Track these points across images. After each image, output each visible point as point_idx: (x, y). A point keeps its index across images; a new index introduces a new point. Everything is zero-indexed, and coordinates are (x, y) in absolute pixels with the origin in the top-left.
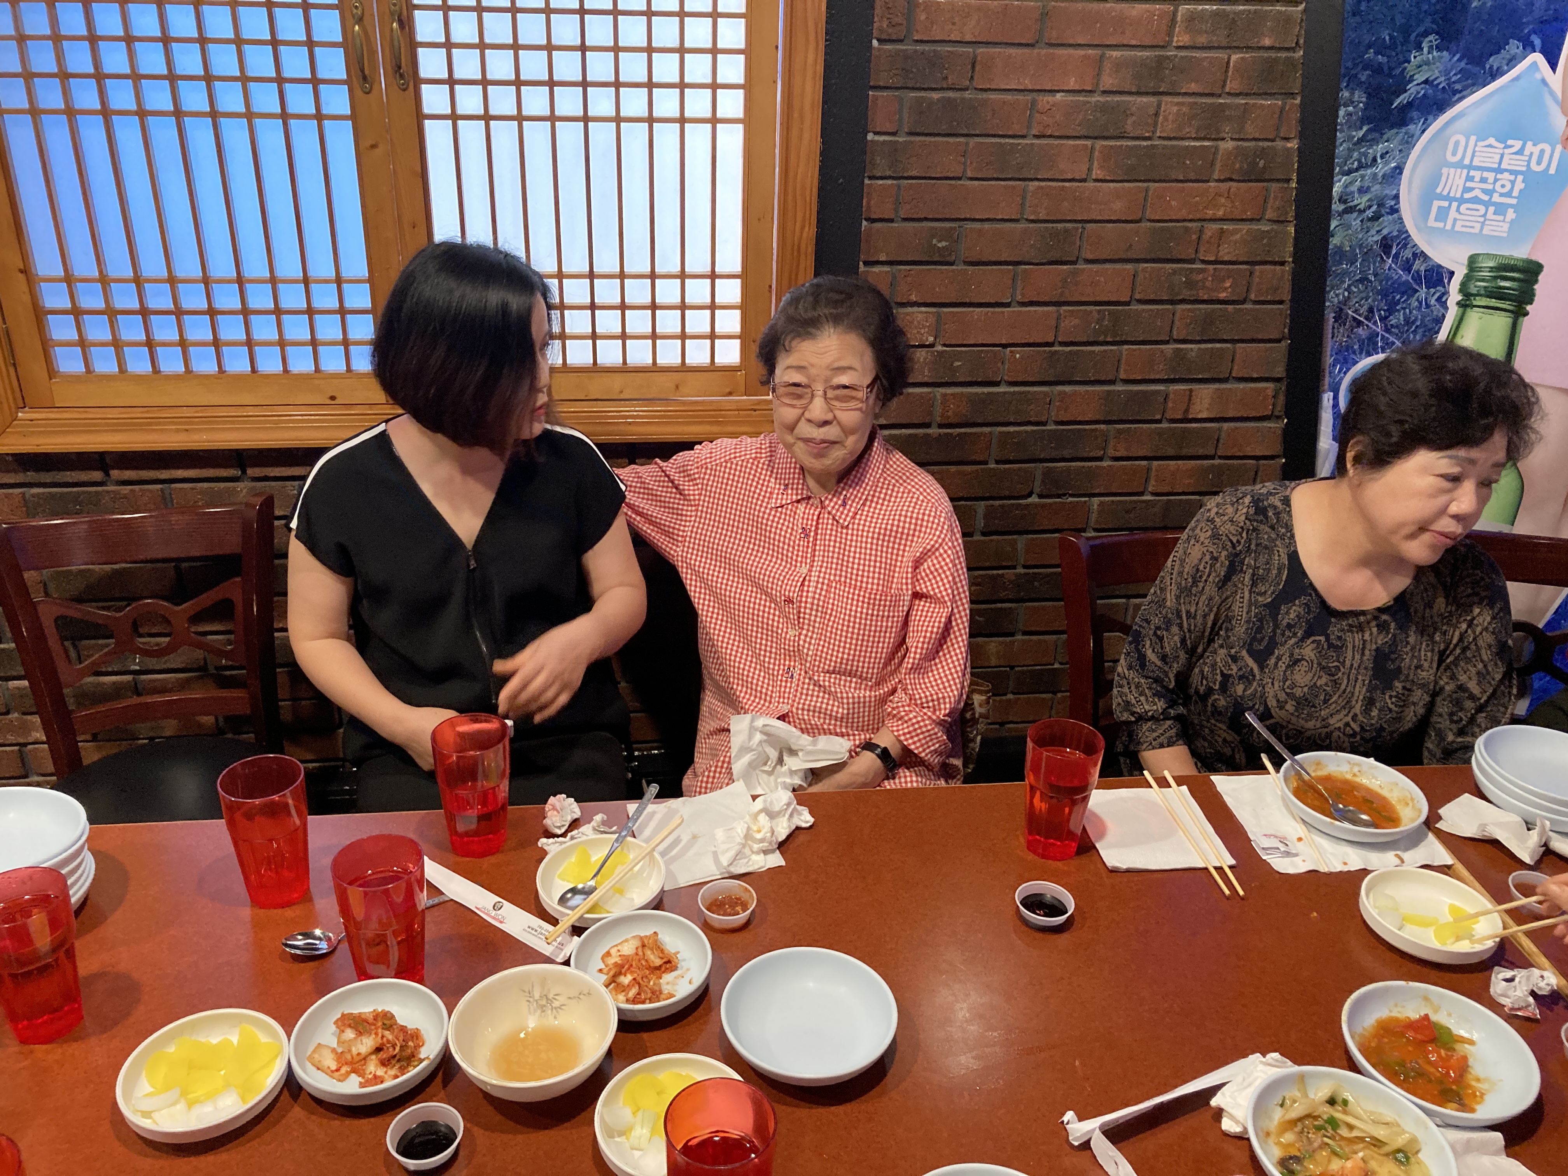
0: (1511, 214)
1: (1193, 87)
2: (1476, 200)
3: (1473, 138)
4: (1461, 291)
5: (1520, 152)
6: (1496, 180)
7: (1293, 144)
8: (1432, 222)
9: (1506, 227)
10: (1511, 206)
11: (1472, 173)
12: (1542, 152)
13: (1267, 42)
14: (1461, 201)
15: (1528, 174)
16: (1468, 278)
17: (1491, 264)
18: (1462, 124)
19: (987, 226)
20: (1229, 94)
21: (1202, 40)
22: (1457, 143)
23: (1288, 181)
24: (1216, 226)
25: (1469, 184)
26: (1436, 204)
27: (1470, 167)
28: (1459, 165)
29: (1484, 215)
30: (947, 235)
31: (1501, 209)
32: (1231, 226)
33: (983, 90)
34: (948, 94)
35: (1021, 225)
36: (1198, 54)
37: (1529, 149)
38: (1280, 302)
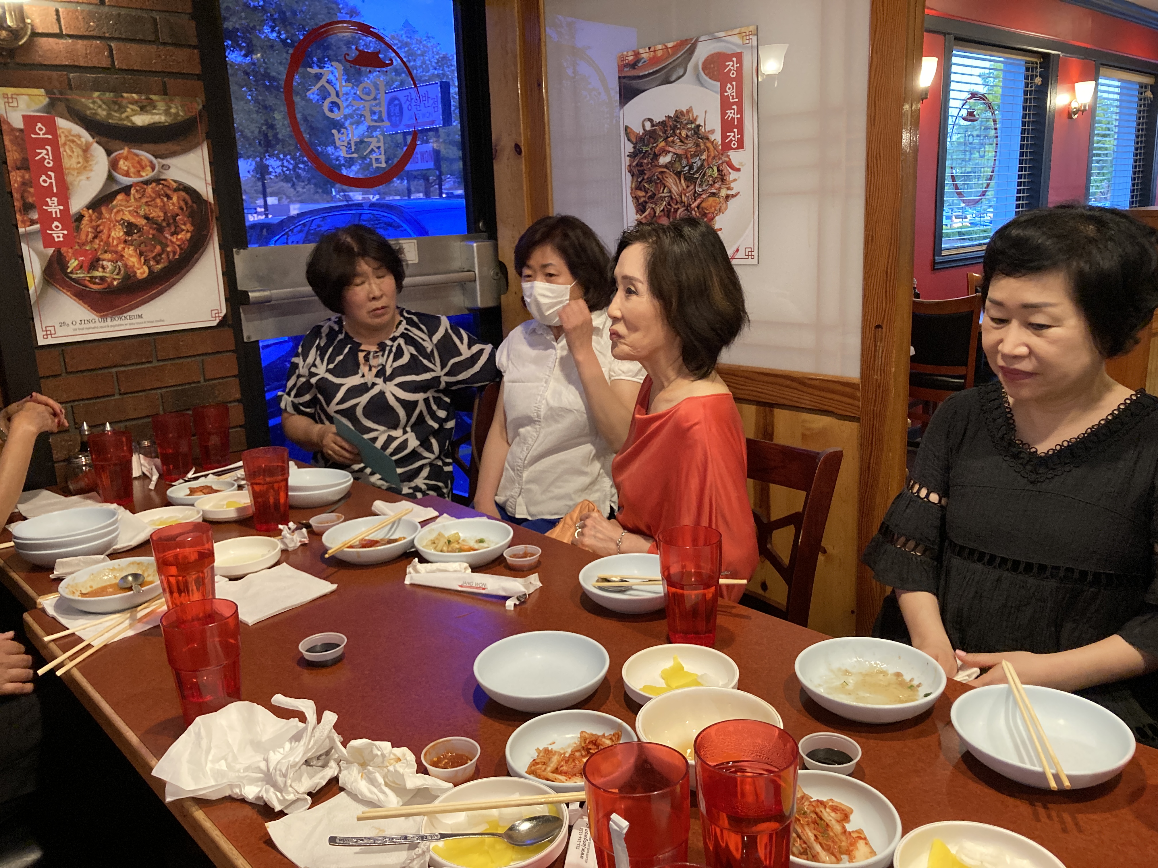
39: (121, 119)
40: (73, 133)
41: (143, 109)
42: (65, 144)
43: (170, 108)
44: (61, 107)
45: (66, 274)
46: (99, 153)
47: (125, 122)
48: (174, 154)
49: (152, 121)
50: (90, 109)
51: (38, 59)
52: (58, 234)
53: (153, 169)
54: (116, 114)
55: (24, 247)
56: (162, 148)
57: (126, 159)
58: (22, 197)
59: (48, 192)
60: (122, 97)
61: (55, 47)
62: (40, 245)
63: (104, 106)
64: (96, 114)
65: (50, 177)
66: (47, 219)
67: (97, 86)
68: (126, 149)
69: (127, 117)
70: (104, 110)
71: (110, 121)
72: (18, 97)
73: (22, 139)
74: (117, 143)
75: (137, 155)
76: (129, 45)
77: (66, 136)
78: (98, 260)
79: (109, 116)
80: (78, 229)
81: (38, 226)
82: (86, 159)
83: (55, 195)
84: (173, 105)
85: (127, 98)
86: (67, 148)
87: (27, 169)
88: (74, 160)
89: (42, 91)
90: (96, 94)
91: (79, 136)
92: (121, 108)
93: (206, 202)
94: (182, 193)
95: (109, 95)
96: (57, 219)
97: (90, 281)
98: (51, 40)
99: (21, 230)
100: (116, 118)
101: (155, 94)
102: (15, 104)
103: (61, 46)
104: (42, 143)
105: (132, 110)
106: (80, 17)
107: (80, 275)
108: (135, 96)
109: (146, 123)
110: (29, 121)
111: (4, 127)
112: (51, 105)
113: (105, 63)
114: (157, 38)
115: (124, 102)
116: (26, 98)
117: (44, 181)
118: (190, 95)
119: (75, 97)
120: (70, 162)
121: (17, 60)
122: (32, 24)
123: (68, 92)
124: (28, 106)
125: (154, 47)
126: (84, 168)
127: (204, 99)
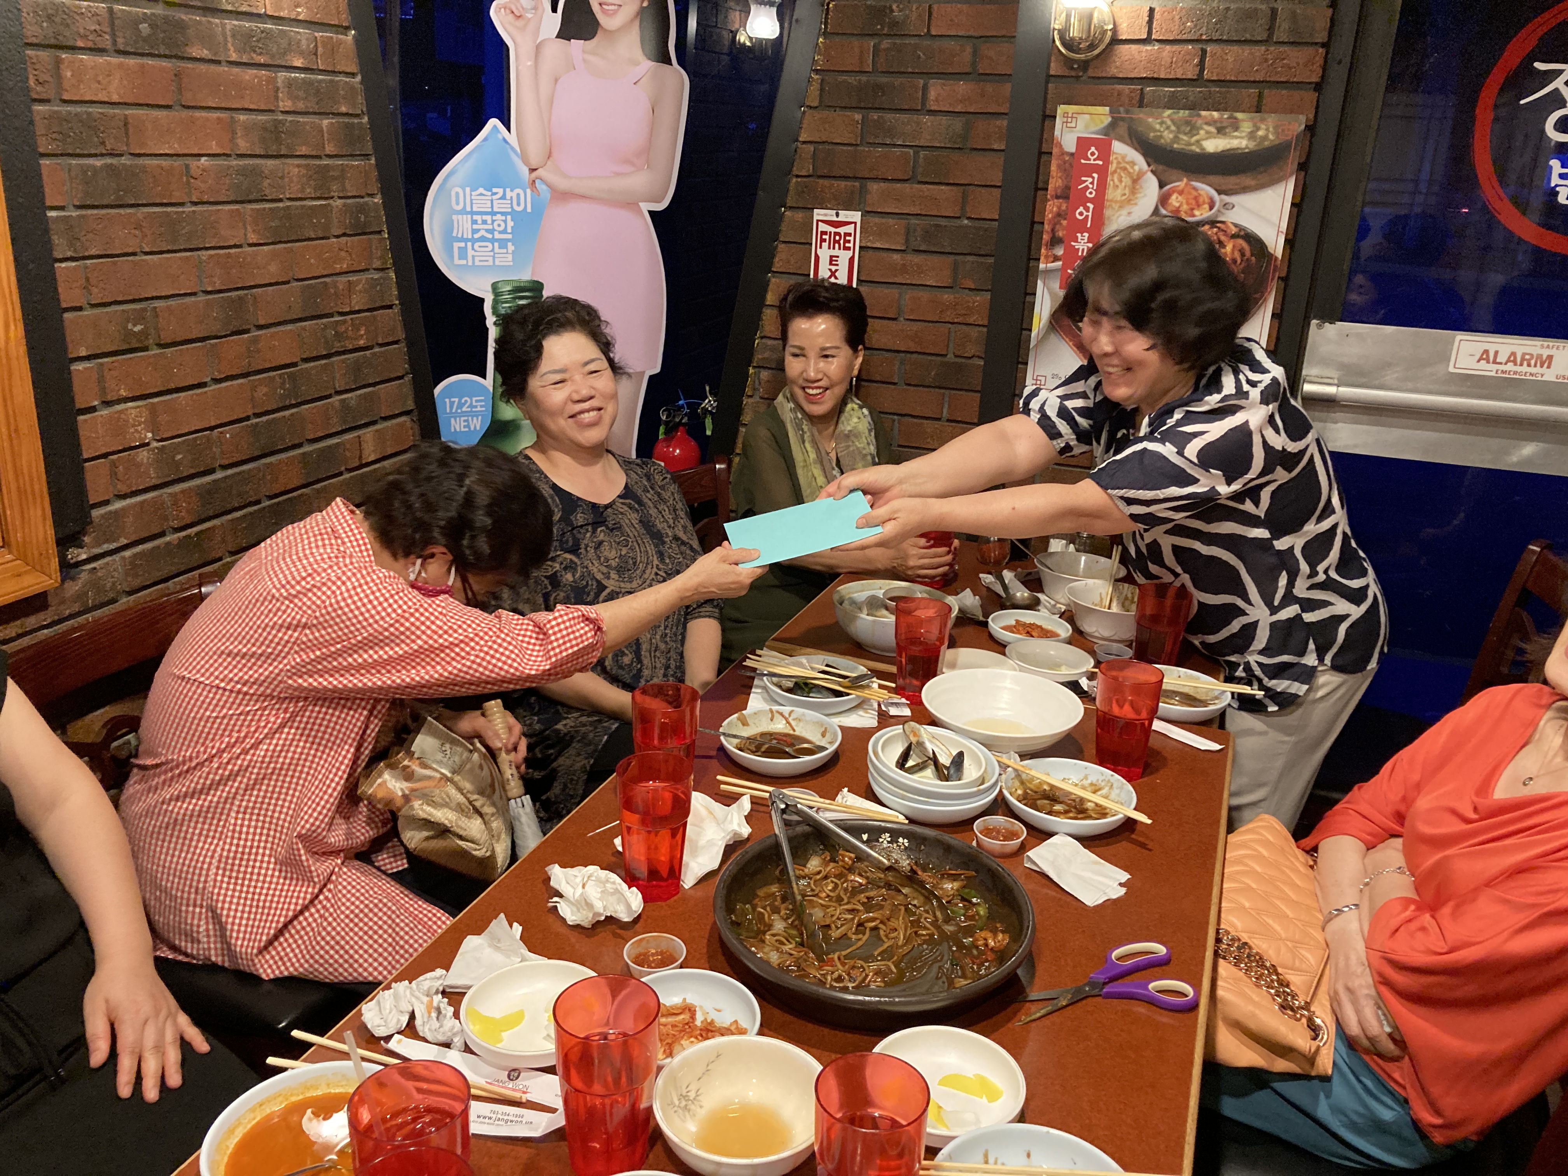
0: (511, 247)
1: (304, 150)
2: (483, 239)
3: (468, 190)
4: (494, 313)
5: (503, 197)
6: (493, 221)
7: (378, 200)
8: (457, 262)
9: (510, 257)
10: (508, 240)
11: (475, 217)
12: (518, 195)
13: (343, 109)
14: (474, 241)
15: (513, 213)
16: (496, 302)
17: (509, 288)
18: (457, 177)
19: (171, 302)
20: (329, 156)
21: (301, 106)
22: (457, 193)
23: (380, 232)
24: (343, 279)
25: (475, 227)
26: (456, 245)
27: (472, 213)
28: (463, 212)
29: (493, 250)
30: (140, 317)
31: (503, 244)
32: (353, 278)
33: (139, 155)
34: (109, 160)
35: (202, 298)
36: (301, 119)
37: (509, 194)
38: (396, 342)
39: (1190, 144)
40: (1128, 159)
41: (1221, 131)
42: (1115, 172)
43: (1258, 129)
44: (1122, 129)
46: (1151, 184)
47: (1194, 148)
48: (1245, 189)
49: (1228, 147)
50: (1156, 131)
51: (1113, 71)
53: (1211, 208)
54: (1185, 138)
55: (1040, 284)
56: (1232, 181)
57: (1181, 193)
58: (1053, 230)
59: (1081, 226)
60: (1199, 116)
61: (1137, 56)
62: (1055, 285)
63: (1173, 128)
64: (1161, 137)
65: (1087, 210)
66: (1070, 257)
67: (1173, 103)
68: (1185, 180)
69: (1198, 141)
70: (1171, 132)
71: (1175, 146)
72: (1079, 117)
73: (1071, 165)
74: (1175, 173)
75: (1195, 189)
76: (1228, 48)
77: (1119, 163)
79: (1176, 139)
81: (1059, 264)
82: (1133, 191)
83: (1087, 230)
84: (1263, 126)
85: (1205, 117)
86: (1116, 176)
87: (1066, 197)
88: (1119, 192)
89: (1107, 109)
90: (1169, 112)
91: (1133, 163)
92: (1193, 129)
93: (1270, 256)
94: (1241, 242)
95: (1183, 114)
98: (1134, 47)
99: (1042, 266)
100: (1185, 143)
101: (1243, 111)
102: (1073, 125)
103: (1144, 54)
104: (1089, 170)
105: (1207, 132)
106: (1177, 17)
108: (1215, 114)
109: (1220, 149)
110: (1083, 143)
111: (1055, 151)
112: (1113, 125)
113: (1191, 73)
114: (1270, 36)
115: (1200, 122)
116: (1087, 116)
117: (1081, 213)
118: (1293, 111)
119: (1141, 116)
120: (1113, 194)
121: (1091, 73)
122: (1115, 30)
123: (1137, 110)
124: (1087, 127)
125: (1263, 48)
126: (1129, 201)
127: (1311, 116)
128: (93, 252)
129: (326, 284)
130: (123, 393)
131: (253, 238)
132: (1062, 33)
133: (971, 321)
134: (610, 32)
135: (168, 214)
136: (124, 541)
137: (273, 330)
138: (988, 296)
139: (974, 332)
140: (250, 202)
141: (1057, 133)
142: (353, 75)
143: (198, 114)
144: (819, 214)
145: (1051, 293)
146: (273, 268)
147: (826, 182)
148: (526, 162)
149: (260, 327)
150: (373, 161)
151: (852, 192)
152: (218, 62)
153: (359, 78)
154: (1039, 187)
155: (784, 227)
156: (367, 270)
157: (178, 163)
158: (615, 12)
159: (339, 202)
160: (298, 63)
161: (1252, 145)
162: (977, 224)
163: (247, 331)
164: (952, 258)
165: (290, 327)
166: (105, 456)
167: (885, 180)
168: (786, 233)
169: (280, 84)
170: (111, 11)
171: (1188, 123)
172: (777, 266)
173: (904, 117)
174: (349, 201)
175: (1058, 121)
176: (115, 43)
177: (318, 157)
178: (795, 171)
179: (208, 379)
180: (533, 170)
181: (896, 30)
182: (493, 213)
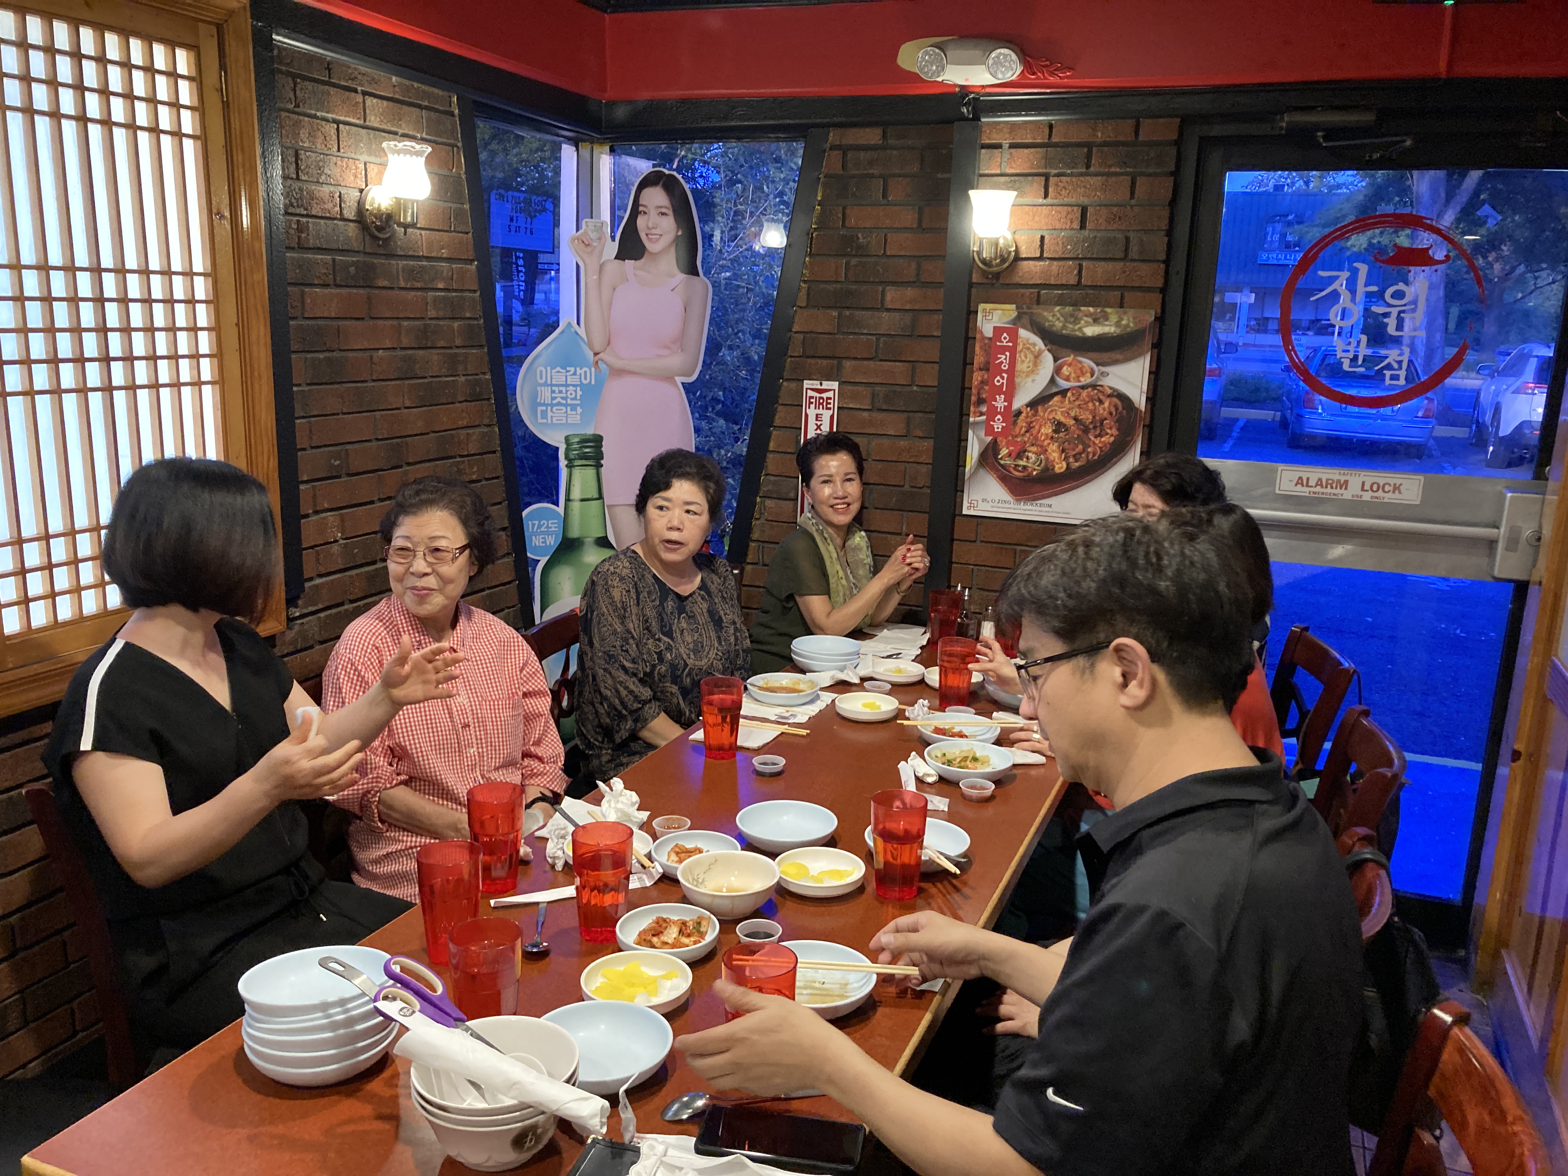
0: (579, 410)
1: (442, 343)
2: (559, 404)
3: (548, 368)
4: (565, 458)
5: (575, 374)
6: (567, 391)
7: (488, 377)
8: (540, 421)
9: (579, 417)
10: (578, 405)
11: (554, 388)
12: (585, 372)
13: (468, 315)
14: (552, 405)
15: (581, 385)
16: (567, 450)
17: (577, 440)
18: (541, 360)
19: (356, 446)
20: (457, 347)
21: (441, 314)
22: (541, 371)
23: (488, 399)
24: (464, 432)
25: (553, 395)
26: (540, 409)
27: (552, 385)
28: (545, 384)
29: (566, 412)
30: (338, 456)
31: (574, 408)
32: (470, 431)
33: (344, 350)
34: (327, 354)
35: (375, 443)
36: (441, 323)
37: (579, 371)
38: (497, 478)
39: (1074, 330)
40: (1031, 341)
41: (1096, 321)
42: (1022, 351)
43: (1122, 319)
44: (1026, 320)
45: (996, 459)
46: (1048, 358)
47: (1077, 333)
48: (1115, 362)
49: (1102, 332)
50: (1049, 321)
51: (1017, 279)
52: (998, 425)
53: (1092, 376)
54: (1071, 326)
55: (970, 432)
56: (1105, 356)
57: (1070, 365)
58: (978, 393)
59: (999, 390)
60: (1080, 310)
61: (1033, 268)
62: (982, 433)
63: (1062, 319)
64: (1054, 325)
65: (1003, 378)
66: (992, 413)
67: (1061, 301)
68: (1073, 356)
69: (1080, 328)
70: (1061, 322)
71: (1064, 332)
72: (994, 312)
73: (990, 346)
74: (1064, 351)
75: (1080, 362)
76: (1097, 264)
77: (1024, 344)
78: (1025, 451)
79: (1064, 327)
80: (1015, 423)
81: (984, 417)
82: (1036, 364)
83: (1004, 393)
84: (1125, 318)
85: (1084, 311)
86: (1022, 354)
87: (988, 370)
88: (1025, 365)
89: (1014, 306)
90: (1058, 308)
91: (1034, 345)
92: (1077, 320)
93: (1137, 410)
94: (1115, 400)
95: (1069, 309)
96: (1000, 413)
97: (1015, 469)
98: (1031, 262)
99: (971, 419)
100: (1071, 329)
101: (1111, 307)
102: (990, 318)
103: (1038, 268)
104: (1003, 350)
105: (1086, 322)
106: (1061, 242)
107: (1008, 462)
108: (1091, 309)
109: (1096, 333)
110: (998, 331)
111: (978, 336)
112: (1019, 318)
113: (1073, 281)
114: (1126, 256)
115: (1080, 315)
116: (1000, 312)
117: (998, 381)
118: (1144, 307)
119: (1039, 311)
120: (1022, 366)
121: (1001, 281)
122: (1017, 251)
123: (1035, 306)
124: (1000, 319)
125: (1122, 264)
126: (1033, 371)
127: (1159, 311)
128: (315, 413)
129: (452, 436)
130: (326, 506)
131: (408, 404)
132: (979, 253)
133: (921, 460)
134: (656, 254)
135: (357, 388)
136: (321, 606)
137: (417, 466)
138: (931, 442)
139: (924, 469)
140: (407, 379)
141: (979, 323)
142: (475, 291)
143: (380, 322)
144: (807, 384)
145: (980, 441)
146: (420, 424)
147: (812, 361)
148: (591, 348)
149: (409, 464)
150: (486, 350)
151: (832, 368)
152: (392, 288)
153: (478, 294)
154: (967, 362)
155: (782, 394)
156: (479, 426)
157: (367, 354)
158: (657, 240)
159: (463, 379)
160: (441, 286)
161: (1118, 331)
162: (924, 389)
163: (401, 467)
164: (905, 415)
165: (427, 464)
166: (312, 547)
167: (855, 359)
168: (784, 398)
169: (429, 300)
170: (334, 260)
171: (1072, 315)
172: (777, 422)
173: (867, 314)
174: (470, 378)
175: (980, 315)
176: (335, 280)
177: (451, 348)
178: (790, 353)
179: (375, 499)
180: (596, 354)
181: (861, 251)
182: (567, 385)
